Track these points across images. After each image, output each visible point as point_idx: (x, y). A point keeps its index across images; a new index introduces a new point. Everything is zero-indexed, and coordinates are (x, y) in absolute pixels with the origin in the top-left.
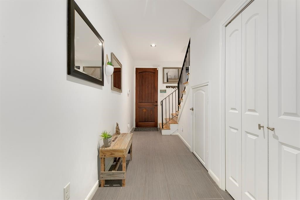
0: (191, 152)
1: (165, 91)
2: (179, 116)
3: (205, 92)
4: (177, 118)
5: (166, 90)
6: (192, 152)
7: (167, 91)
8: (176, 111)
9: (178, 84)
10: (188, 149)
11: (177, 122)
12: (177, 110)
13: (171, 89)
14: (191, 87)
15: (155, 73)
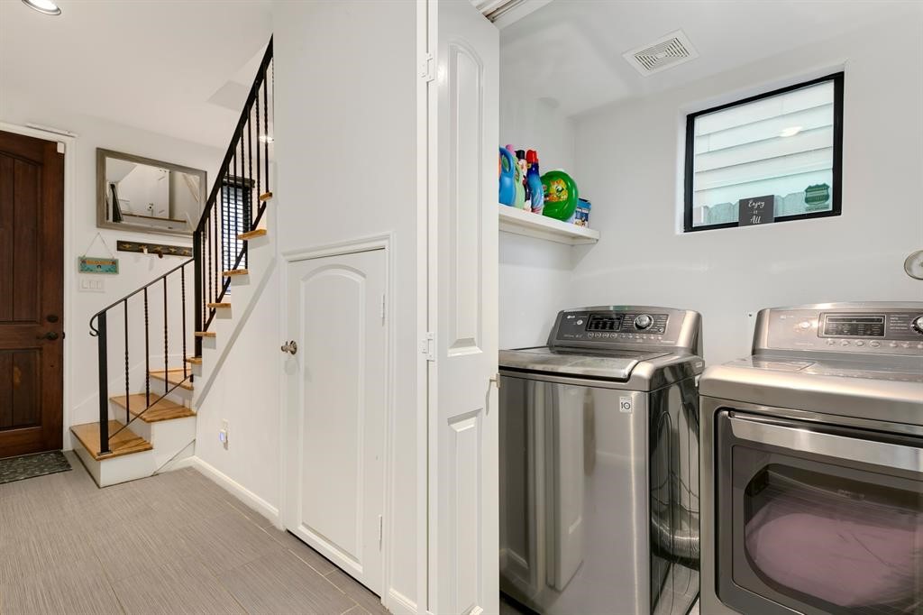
0: (279, 531)
1: (112, 266)
2: (199, 383)
3: (364, 276)
4: (191, 389)
5: (114, 263)
6: (283, 529)
7: (121, 266)
8: (185, 360)
9: (197, 237)
10: (265, 522)
11: (190, 410)
12: (191, 353)
13: (145, 257)
14: (284, 254)
15: (42, 164)
